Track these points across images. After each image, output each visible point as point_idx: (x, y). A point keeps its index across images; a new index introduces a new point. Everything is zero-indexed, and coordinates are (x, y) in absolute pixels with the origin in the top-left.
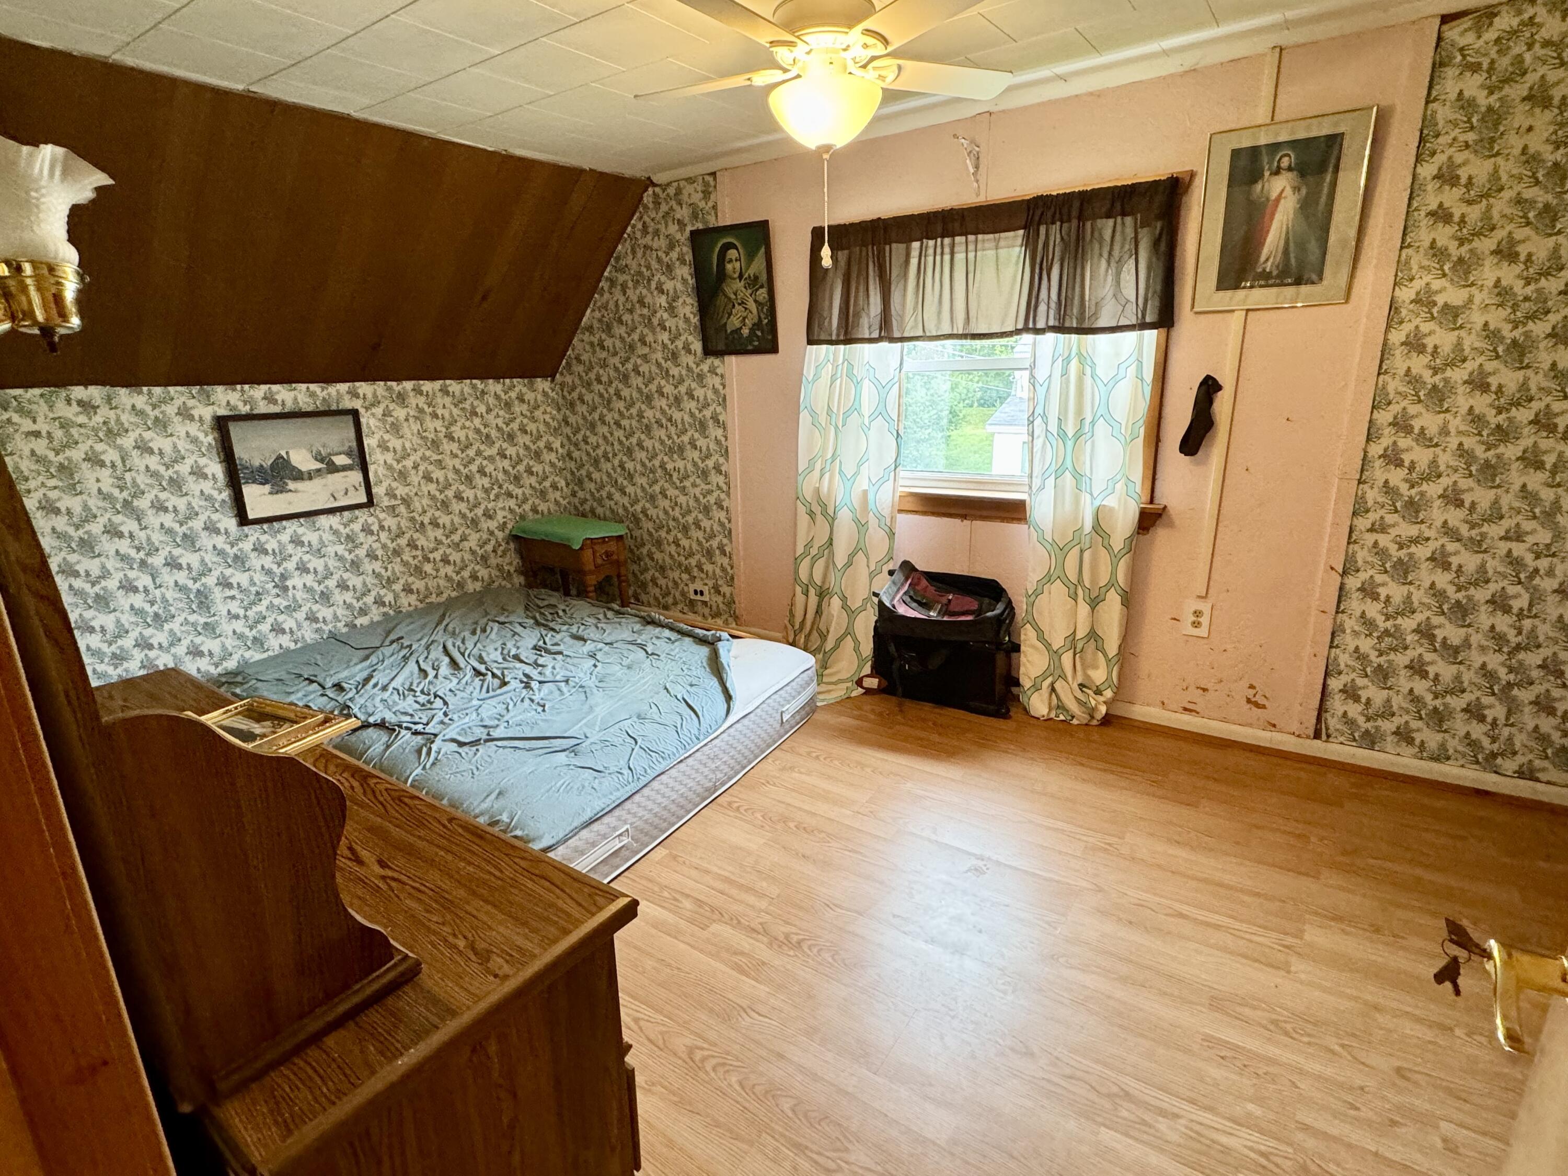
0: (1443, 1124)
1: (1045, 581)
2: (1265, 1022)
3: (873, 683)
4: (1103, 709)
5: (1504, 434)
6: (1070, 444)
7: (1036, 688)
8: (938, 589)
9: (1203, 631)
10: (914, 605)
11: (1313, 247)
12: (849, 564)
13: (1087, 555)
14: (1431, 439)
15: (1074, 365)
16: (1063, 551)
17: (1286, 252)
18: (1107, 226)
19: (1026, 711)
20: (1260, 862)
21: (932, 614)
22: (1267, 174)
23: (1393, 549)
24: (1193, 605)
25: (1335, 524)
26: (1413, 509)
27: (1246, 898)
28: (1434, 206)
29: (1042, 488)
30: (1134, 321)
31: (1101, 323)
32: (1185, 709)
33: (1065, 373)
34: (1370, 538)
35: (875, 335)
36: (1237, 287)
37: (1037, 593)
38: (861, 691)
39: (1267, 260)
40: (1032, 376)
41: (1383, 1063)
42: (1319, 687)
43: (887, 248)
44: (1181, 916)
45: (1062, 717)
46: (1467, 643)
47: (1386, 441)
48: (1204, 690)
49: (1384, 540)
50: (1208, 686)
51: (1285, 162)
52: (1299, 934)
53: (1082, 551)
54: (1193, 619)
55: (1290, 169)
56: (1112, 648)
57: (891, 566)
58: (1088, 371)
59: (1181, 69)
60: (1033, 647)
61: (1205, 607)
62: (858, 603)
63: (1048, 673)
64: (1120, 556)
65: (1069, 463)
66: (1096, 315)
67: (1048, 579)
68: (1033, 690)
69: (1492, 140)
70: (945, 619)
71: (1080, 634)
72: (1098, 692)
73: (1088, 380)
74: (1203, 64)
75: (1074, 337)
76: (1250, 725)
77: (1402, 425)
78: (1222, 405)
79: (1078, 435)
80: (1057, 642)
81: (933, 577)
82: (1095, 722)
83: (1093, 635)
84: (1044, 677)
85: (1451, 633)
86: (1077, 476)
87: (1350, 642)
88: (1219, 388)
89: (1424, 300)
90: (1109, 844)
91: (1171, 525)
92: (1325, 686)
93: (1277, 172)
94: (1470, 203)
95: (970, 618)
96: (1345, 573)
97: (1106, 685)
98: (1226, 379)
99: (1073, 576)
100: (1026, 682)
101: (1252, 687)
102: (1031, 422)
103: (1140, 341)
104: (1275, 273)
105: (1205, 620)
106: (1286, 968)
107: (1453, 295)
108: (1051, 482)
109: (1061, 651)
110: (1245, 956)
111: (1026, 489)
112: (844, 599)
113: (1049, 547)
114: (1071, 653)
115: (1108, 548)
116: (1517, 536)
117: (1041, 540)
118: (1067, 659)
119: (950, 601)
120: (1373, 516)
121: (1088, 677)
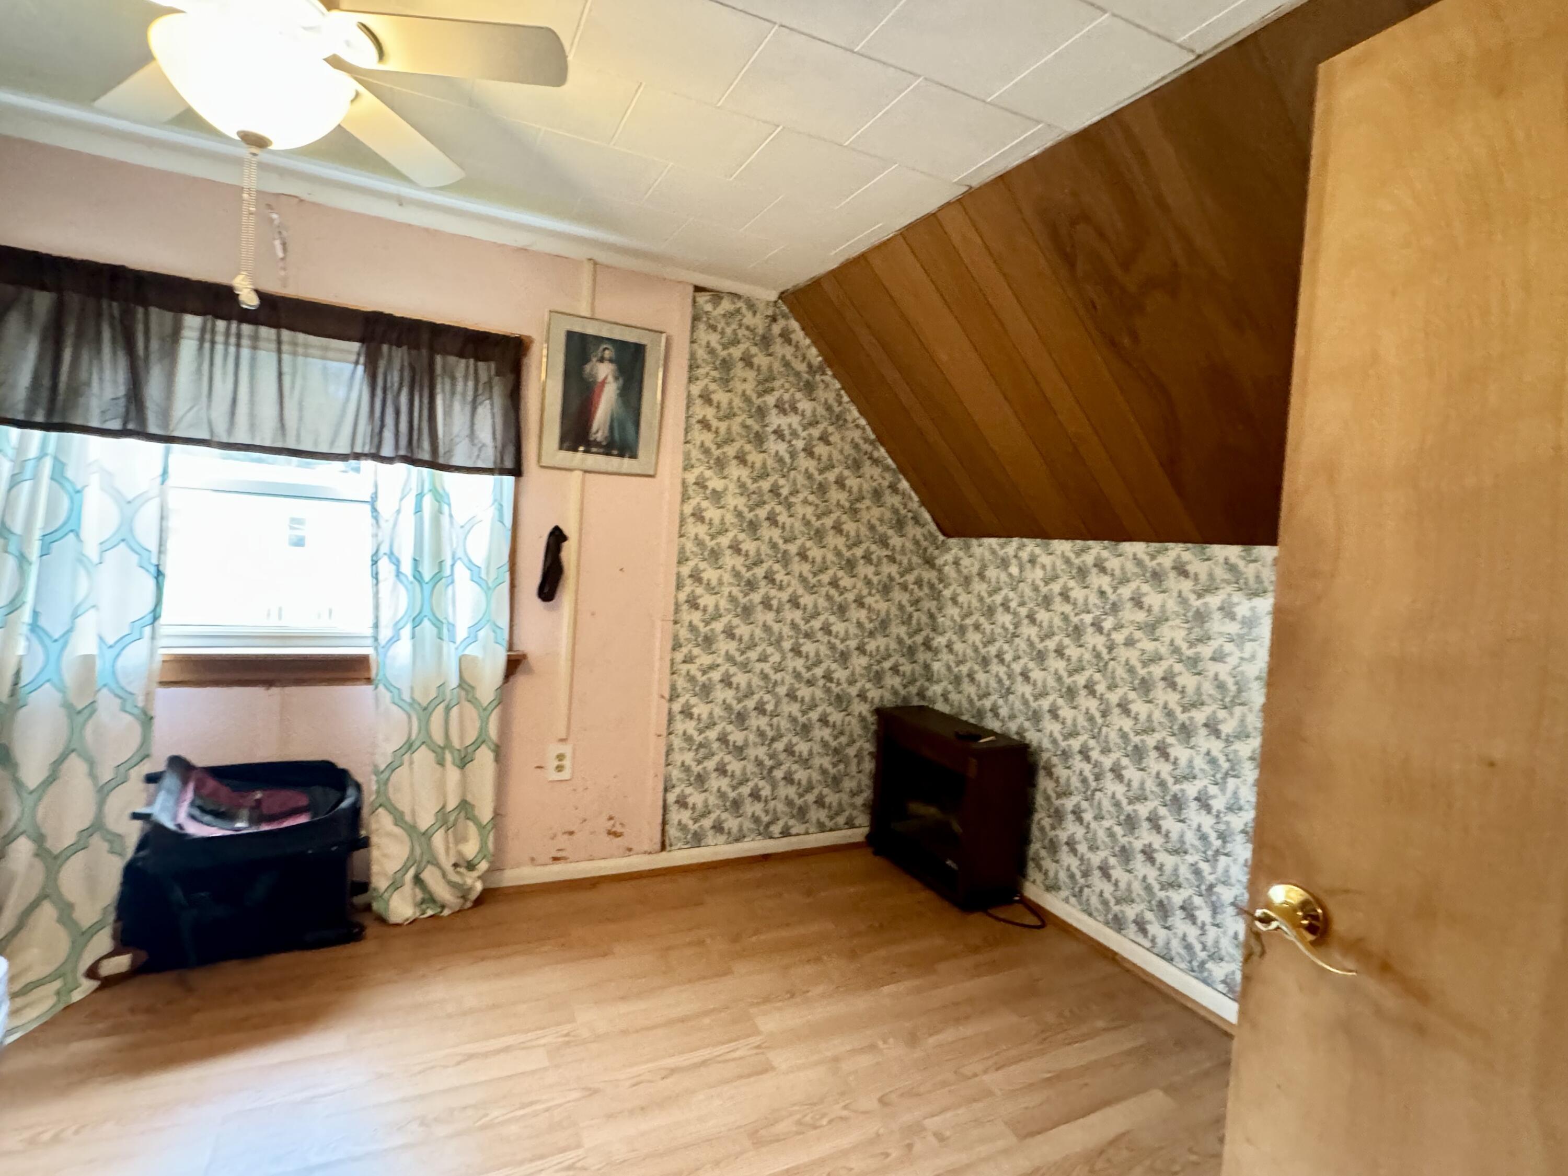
0: (928, 1123)
1: (403, 751)
2: (794, 1129)
3: (122, 963)
4: (479, 886)
5: (751, 585)
6: (427, 588)
7: (396, 885)
8: (235, 789)
9: (565, 775)
10: (207, 818)
11: (630, 427)
12: (52, 778)
13: (455, 712)
14: (713, 589)
15: (428, 501)
16: (426, 711)
17: (611, 428)
18: (461, 366)
19: (382, 920)
20: (690, 981)
21: (239, 825)
22: (594, 359)
23: (698, 675)
24: (555, 749)
25: (661, 659)
26: (708, 642)
27: (707, 1021)
28: (700, 417)
29: (395, 638)
30: (491, 465)
31: (457, 461)
32: (555, 859)
33: (418, 510)
34: (685, 667)
35: (116, 425)
36: (575, 450)
37: (392, 767)
38: (94, 984)
39: (597, 432)
40: (374, 510)
41: (869, 1102)
42: (661, 803)
43: (140, 311)
44: (673, 1071)
45: (430, 912)
46: (746, 744)
47: (688, 589)
48: (571, 833)
49: (693, 669)
50: (572, 829)
51: (607, 354)
52: (756, 1032)
53: (448, 709)
54: (556, 763)
55: (611, 361)
56: (485, 813)
57: (148, 768)
58: (446, 508)
59: (515, 244)
60: (389, 835)
61: (566, 749)
62: (69, 839)
63: (410, 863)
64: (490, 709)
65: (427, 611)
66: (449, 452)
67: (409, 747)
68: (390, 890)
69: (728, 381)
70: (265, 828)
71: (451, 806)
72: (471, 866)
73: (445, 520)
74: (534, 248)
75: (426, 471)
76: (611, 856)
77: (696, 576)
78: (568, 554)
79: (437, 577)
80: (425, 821)
81: (221, 773)
82: (469, 904)
83: (465, 806)
84: (405, 869)
85: (737, 737)
86: (438, 623)
87: (677, 757)
88: (564, 538)
89: (701, 484)
90: (567, 1035)
91: (530, 671)
92: (665, 801)
93: (602, 360)
94: (720, 419)
95: (303, 819)
96: (671, 700)
97: (480, 857)
98: (570, 529)
99: (438, 738)
100: (380, 882)
101: (611, 818)
102: (375, 563)
103: (500, 487)
104: (604, 443)
105: (567, 763)
106: (767, 1069)
107: (716, 483)
108: (406, 632)
109: (430, 832)
110: (740, 1077)
111: (370, 641)
112: (39, 839)
113: (407, 708)
114: (442, 831)
115: (473, 701)
116: (763, 659)
117: (397, 700)
118: (438, 840)
119: (259, 801)
120: (685, 650)
121: (460, 853)
